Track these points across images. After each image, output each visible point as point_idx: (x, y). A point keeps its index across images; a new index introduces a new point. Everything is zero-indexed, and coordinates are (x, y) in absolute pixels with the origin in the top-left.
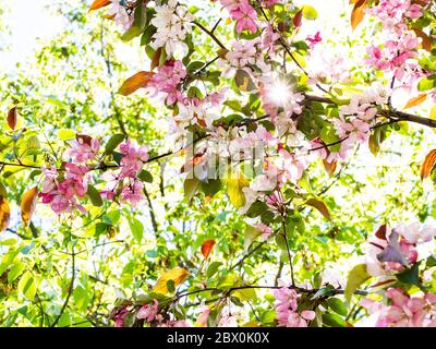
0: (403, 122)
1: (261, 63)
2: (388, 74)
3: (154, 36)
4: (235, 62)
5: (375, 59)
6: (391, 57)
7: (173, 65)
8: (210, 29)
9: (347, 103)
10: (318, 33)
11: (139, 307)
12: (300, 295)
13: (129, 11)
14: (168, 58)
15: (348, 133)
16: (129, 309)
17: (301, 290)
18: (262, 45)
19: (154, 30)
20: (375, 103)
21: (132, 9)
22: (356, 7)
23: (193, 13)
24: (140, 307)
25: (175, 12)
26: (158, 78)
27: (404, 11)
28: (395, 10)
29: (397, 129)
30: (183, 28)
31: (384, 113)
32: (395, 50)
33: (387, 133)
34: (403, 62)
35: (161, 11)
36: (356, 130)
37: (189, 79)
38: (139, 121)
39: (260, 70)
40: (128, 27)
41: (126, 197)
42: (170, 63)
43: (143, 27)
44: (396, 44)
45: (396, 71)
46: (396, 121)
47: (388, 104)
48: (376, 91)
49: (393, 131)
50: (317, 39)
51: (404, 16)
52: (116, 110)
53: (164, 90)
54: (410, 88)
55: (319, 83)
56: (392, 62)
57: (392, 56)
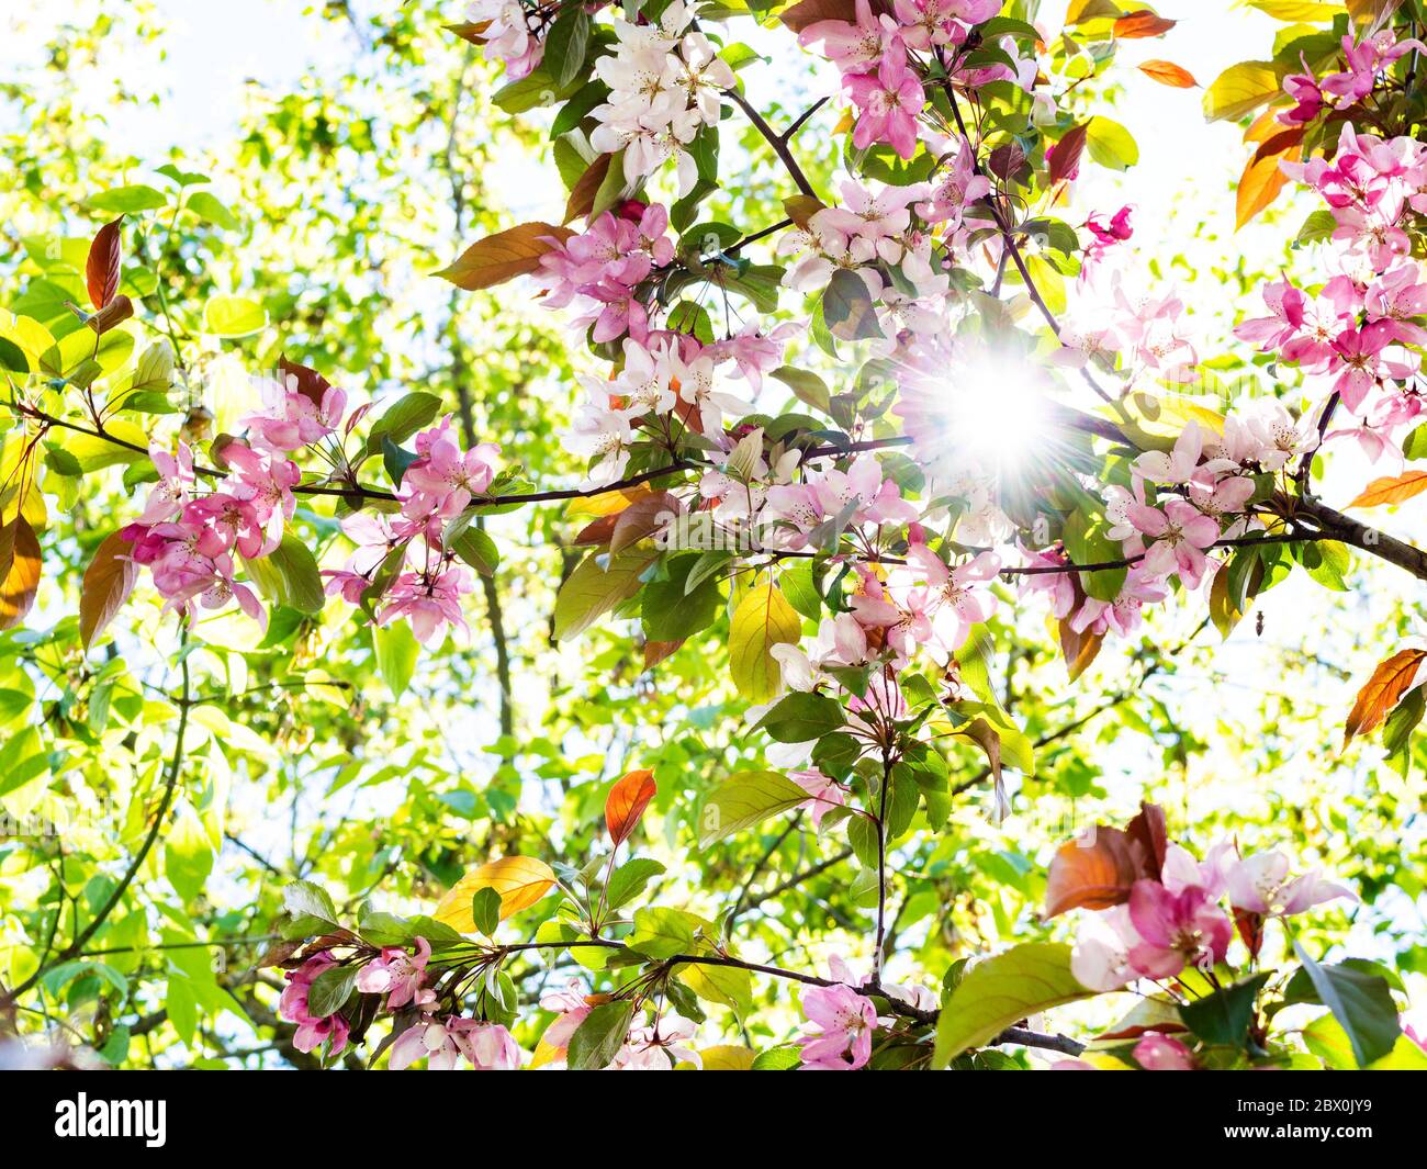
0: (1332, 544)
1: (916, 266)
2: (1316, 383)
3: (596, 113)
4: (835, 246)
5: (1285, 326)
6: (1337, 329)
7: (637, 219)
8: (778, 127)
9: (1167, 447)
10: (1124, 213)
11: (370, 953)
12: (889, 1022)
13: (535, 22)
14: (627, 192)
15: (1149, 540)
16: (340, 953)
17: (897, 1007)
18: (931, 210)
19: (600, 94)
20: (1255, 466)
21: (545, 17)
22: (1261, 154)
23: (735, 66)
24: (376, 953)
25: (677, 50)
26: (583, 251)
27: (1408, 191)
28: (1381, 184)
29: (1312, 561)
30: (692, 105)
31: (1279, 504)
32: (1355, 310)
33: (1278, 571)
34: (1374, 352)
35: (633, 39)
36: (1173, 536)
37: (680, 272)
38: (522, 404)
39: (910, 287)
40: (520, 70)
41: (401, 604)
42: (631, 208)
43: (568, 79)
44: (1360, 290)
45: (1346, 378)
46: (1314, 536)
47: (1300, 478)
48: (1266, 428)
49: (1297, 566)
50: (1119, 229)
51: (1406, 208)
52: (457, 351)
53: (594, 292)
54: (1381, 442)
55: (1091, 366)
56: (1338, 345)
57: (1343, 326)
